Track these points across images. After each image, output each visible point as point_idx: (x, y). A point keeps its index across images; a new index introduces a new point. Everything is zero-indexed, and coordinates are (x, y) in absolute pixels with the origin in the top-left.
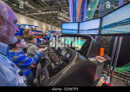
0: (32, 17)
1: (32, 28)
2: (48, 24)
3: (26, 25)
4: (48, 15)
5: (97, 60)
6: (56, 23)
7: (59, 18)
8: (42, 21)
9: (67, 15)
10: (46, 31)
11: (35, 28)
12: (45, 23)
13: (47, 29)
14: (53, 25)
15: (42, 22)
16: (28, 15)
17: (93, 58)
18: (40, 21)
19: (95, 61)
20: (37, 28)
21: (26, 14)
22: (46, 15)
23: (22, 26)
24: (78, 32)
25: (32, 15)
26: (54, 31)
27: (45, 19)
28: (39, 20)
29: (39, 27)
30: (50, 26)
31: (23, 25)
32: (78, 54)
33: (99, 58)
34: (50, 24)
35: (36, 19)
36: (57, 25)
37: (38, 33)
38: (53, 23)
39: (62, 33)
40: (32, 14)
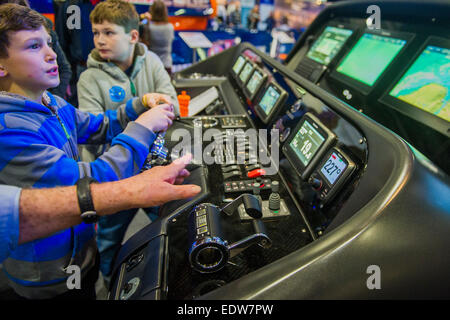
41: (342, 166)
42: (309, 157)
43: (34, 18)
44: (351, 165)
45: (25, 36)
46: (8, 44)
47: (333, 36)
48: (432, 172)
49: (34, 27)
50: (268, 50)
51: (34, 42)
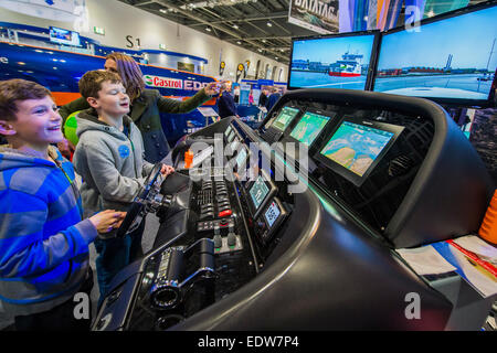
0: (186, 21)
1: (180, 65)
2: (246, 47)
3: (158, 52)
4: (250, 9)
5: (459, 272)
6: (277, 44)
7: (292, 20)
8: (222, 36)
9: (329, 5)
10: (238, 77)
11: (192, 66)
12: (235, 43)
13: (241, 68)
14: (265, 54)
15: (224, 42)
16: (171, 10)
17: (430, 250)
18: (215, 35)
19: (442, 276)
20: (202, 64)
21: (165, 8)
22: (240, 9)
23: (146, 56)
24: (370, 85)
25: (187, 11)
26: (269, 78)
27: (236, 27)
28: (212, 34)
29: (206, 62)
30: (252, 57)
31: (149, 52)
32: (325, 214)
33: (475, 258)
34: (255, 50)
35: (202, 28)
36: (283, 54)
37: (198, 86)
38: (266, 46)
39: (289, 88)
40: (183, 7)
41: (277, 213)
42: (259, 202)
43: (39, 90)
44: (283, 212)
45: (32, 104)
46: (16, 110)
47: (288, 113)
48: (336, 220)
49: (40, 97)
50: (256, 118)
51: (40, 109)
